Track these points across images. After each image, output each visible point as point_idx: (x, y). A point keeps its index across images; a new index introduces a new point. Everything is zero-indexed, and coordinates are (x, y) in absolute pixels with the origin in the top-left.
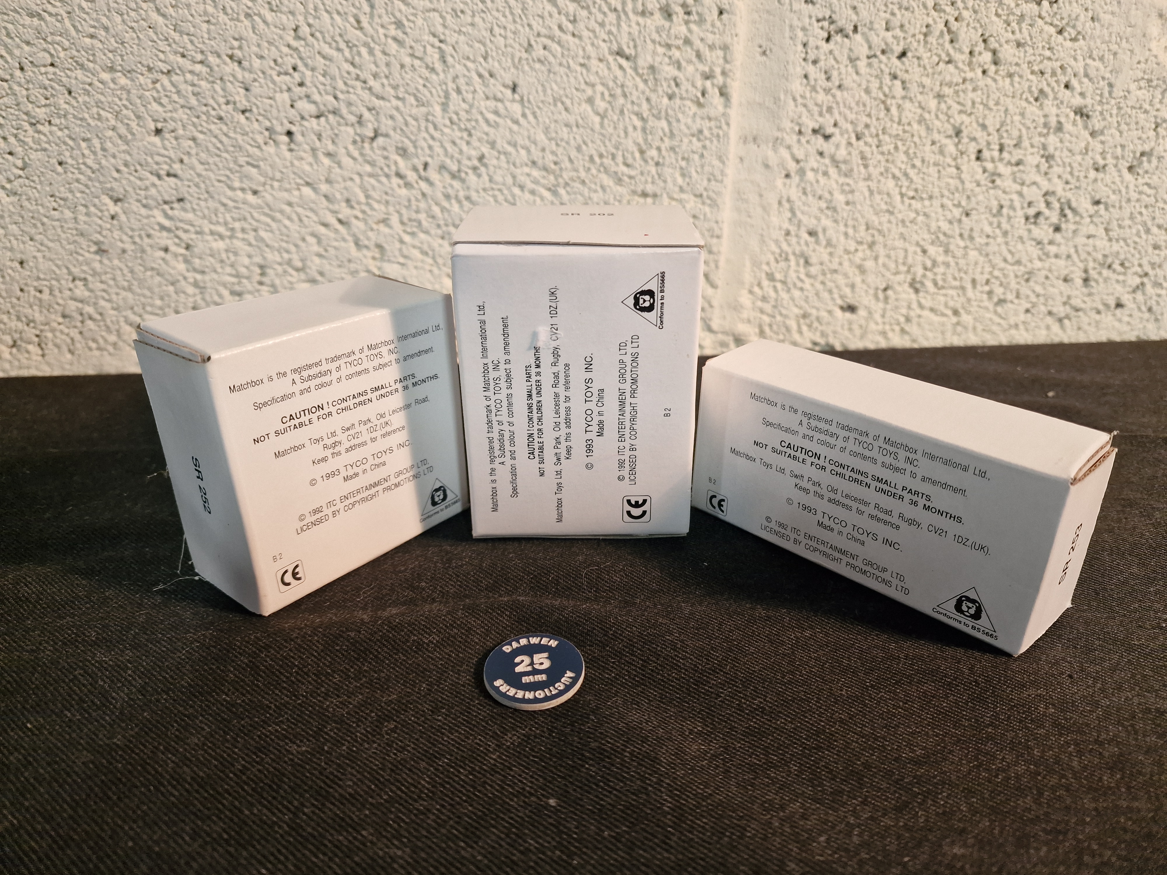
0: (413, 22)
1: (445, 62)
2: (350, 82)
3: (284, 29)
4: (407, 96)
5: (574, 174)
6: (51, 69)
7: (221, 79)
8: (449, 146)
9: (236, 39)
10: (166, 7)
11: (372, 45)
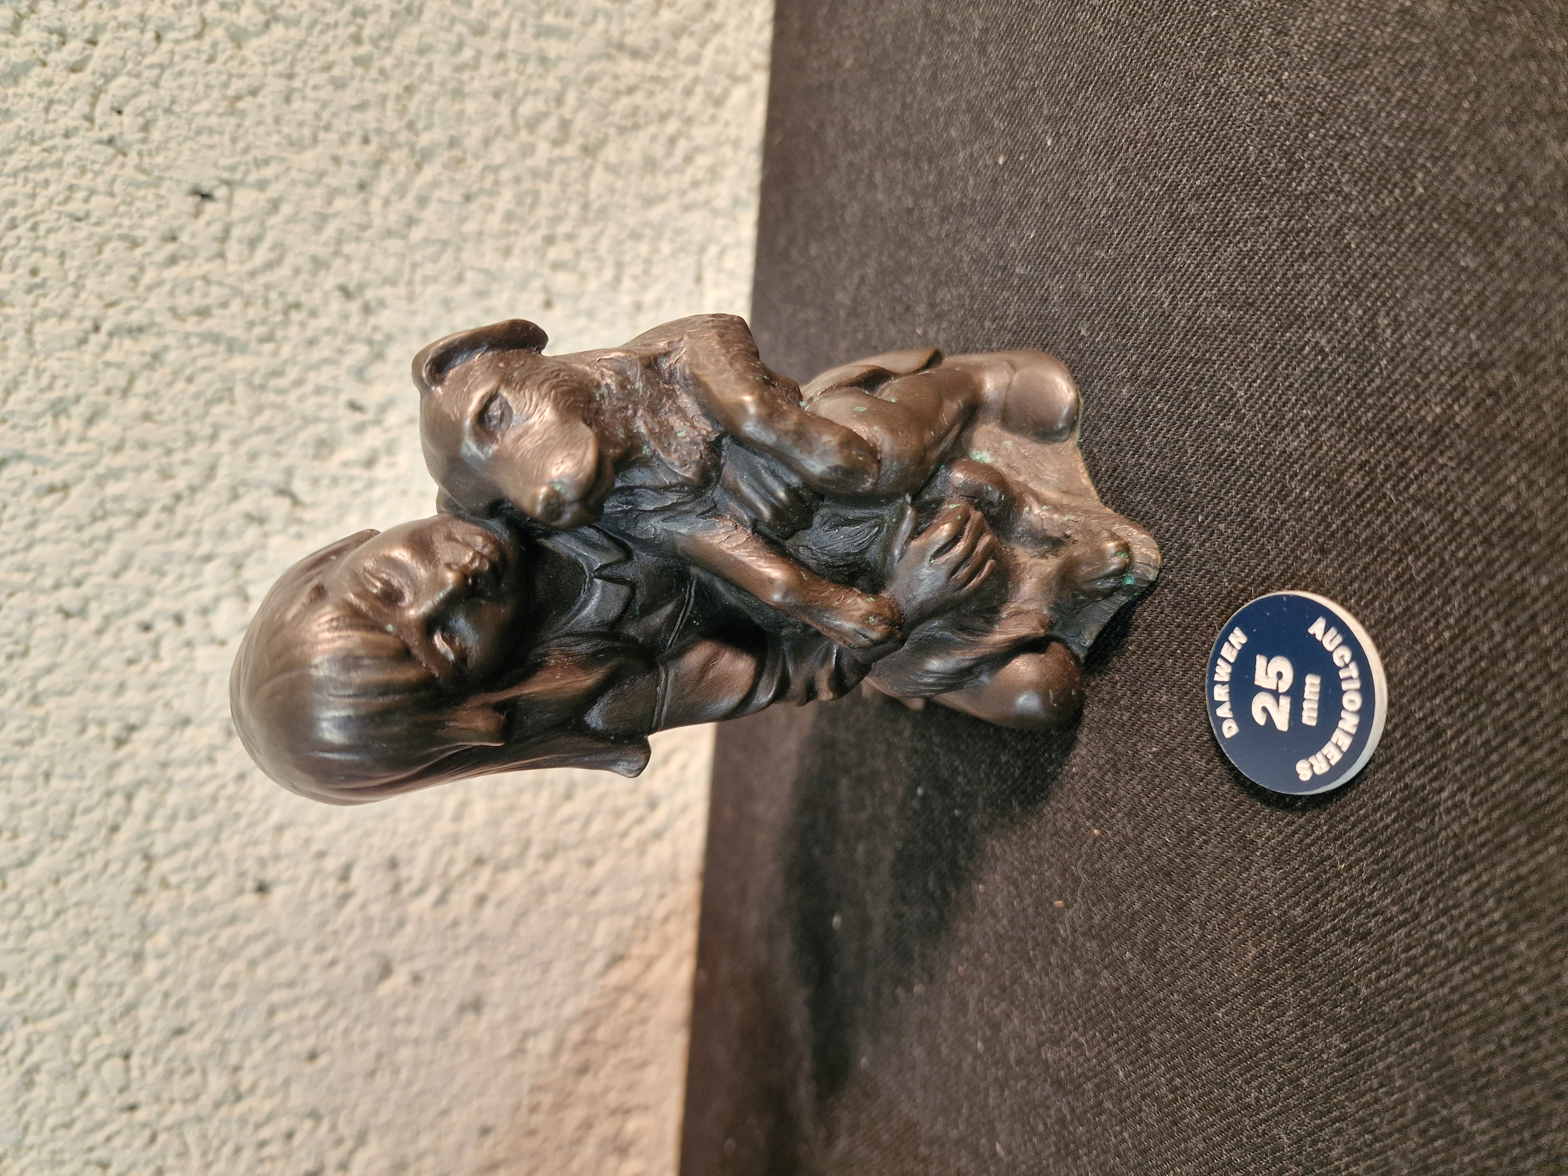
0: (54, 378)
1: (141, 330)
2: (178, 526)
3: (65, 637)
4: (210, 419)
5: (390, 104)
6: (135, 1061)
7: (165, 765)
8: (317, 354)
9: (83, 730)
10: (15, 849)
11: (101, 469)
